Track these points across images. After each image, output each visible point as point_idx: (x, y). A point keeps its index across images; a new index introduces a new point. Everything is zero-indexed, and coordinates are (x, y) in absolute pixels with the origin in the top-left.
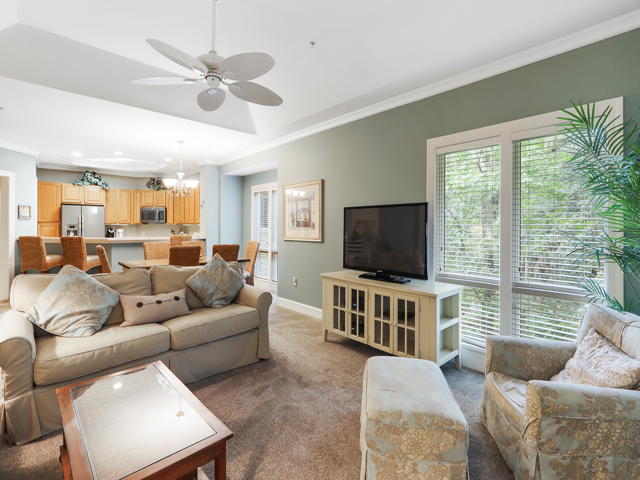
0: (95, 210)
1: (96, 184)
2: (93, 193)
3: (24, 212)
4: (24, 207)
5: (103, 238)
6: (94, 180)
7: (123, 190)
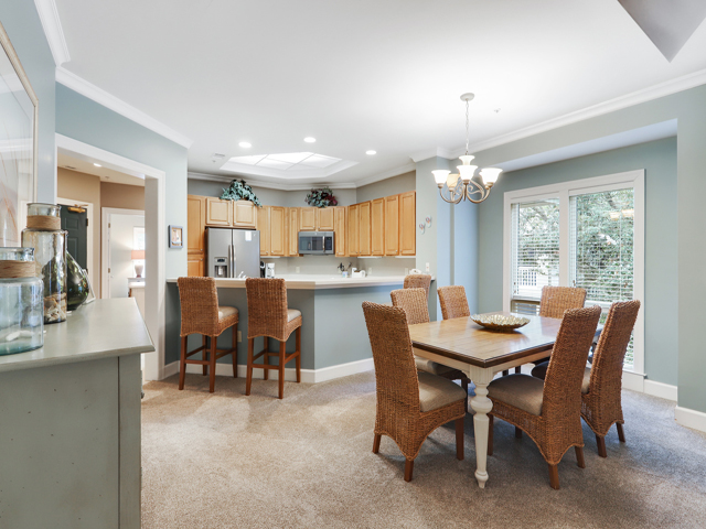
0: (248, 235)
1: (247, 199)
2: (243, 211)
3: (176, 237)
4: (175, 229)
5: (258, 277)
6: (245, 192)
7: (275, 208)
